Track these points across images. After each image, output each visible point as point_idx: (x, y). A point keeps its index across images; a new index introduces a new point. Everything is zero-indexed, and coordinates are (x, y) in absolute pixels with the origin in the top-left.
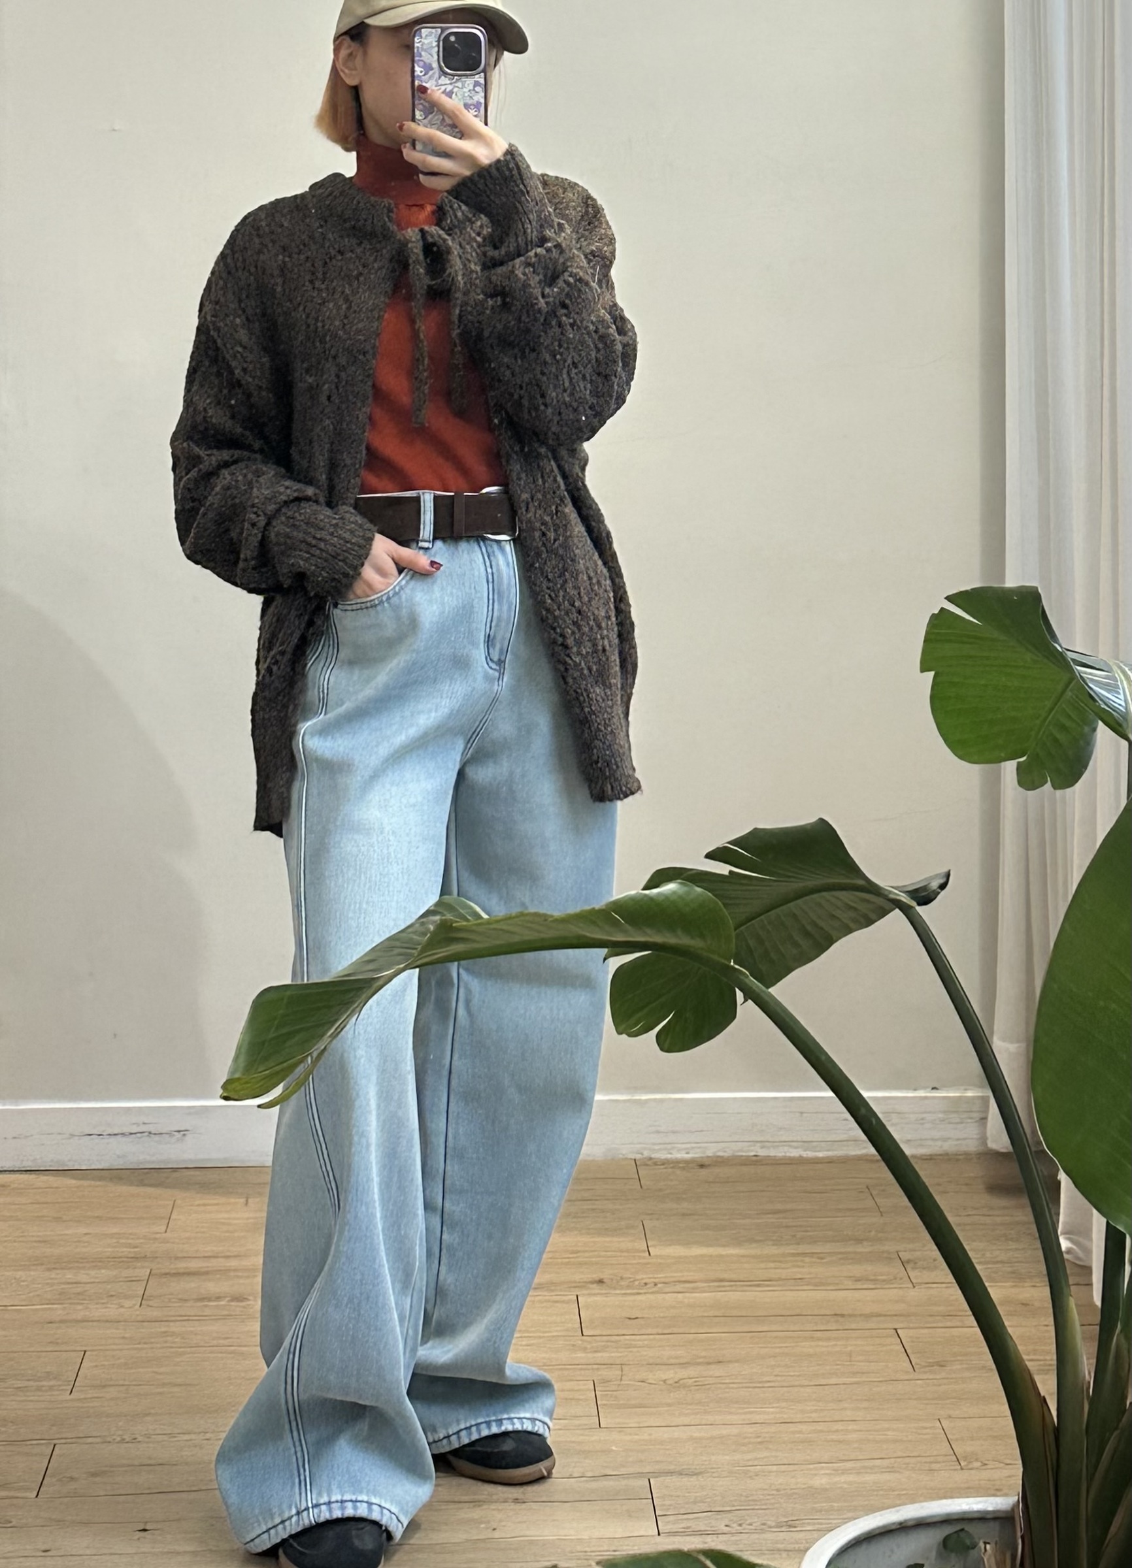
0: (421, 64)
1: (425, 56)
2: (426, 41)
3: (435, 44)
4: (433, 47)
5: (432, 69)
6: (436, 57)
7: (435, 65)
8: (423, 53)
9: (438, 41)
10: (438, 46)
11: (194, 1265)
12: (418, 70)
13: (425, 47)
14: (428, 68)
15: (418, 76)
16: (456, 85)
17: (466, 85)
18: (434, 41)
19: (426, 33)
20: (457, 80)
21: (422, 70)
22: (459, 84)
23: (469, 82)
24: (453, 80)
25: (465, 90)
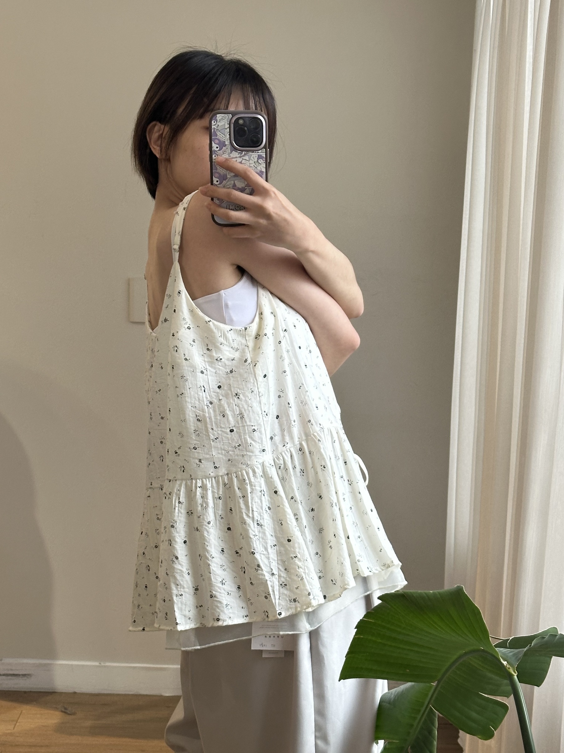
0: (217, 141)
1: (220, 136)
2: (220, 124)
3: (227, 126)
4: (226, 129)
5: (225, 145)
6: (228, 136)
7: (227, 143)
8: (218, 133)
9: (230, 124)
10: (230, 127)
12: (214, 146)
13: (219, 128)
14: (222, 145)
15: (215, 151)
16: (244, 158)
17: (252, 158)
18: (226, 123)
19: (219, 119)
20: (245, 154)
21: (218, 146)
22: (247, 158)
23: (254, 155)
24: (241, 154)
25: (251, 162)
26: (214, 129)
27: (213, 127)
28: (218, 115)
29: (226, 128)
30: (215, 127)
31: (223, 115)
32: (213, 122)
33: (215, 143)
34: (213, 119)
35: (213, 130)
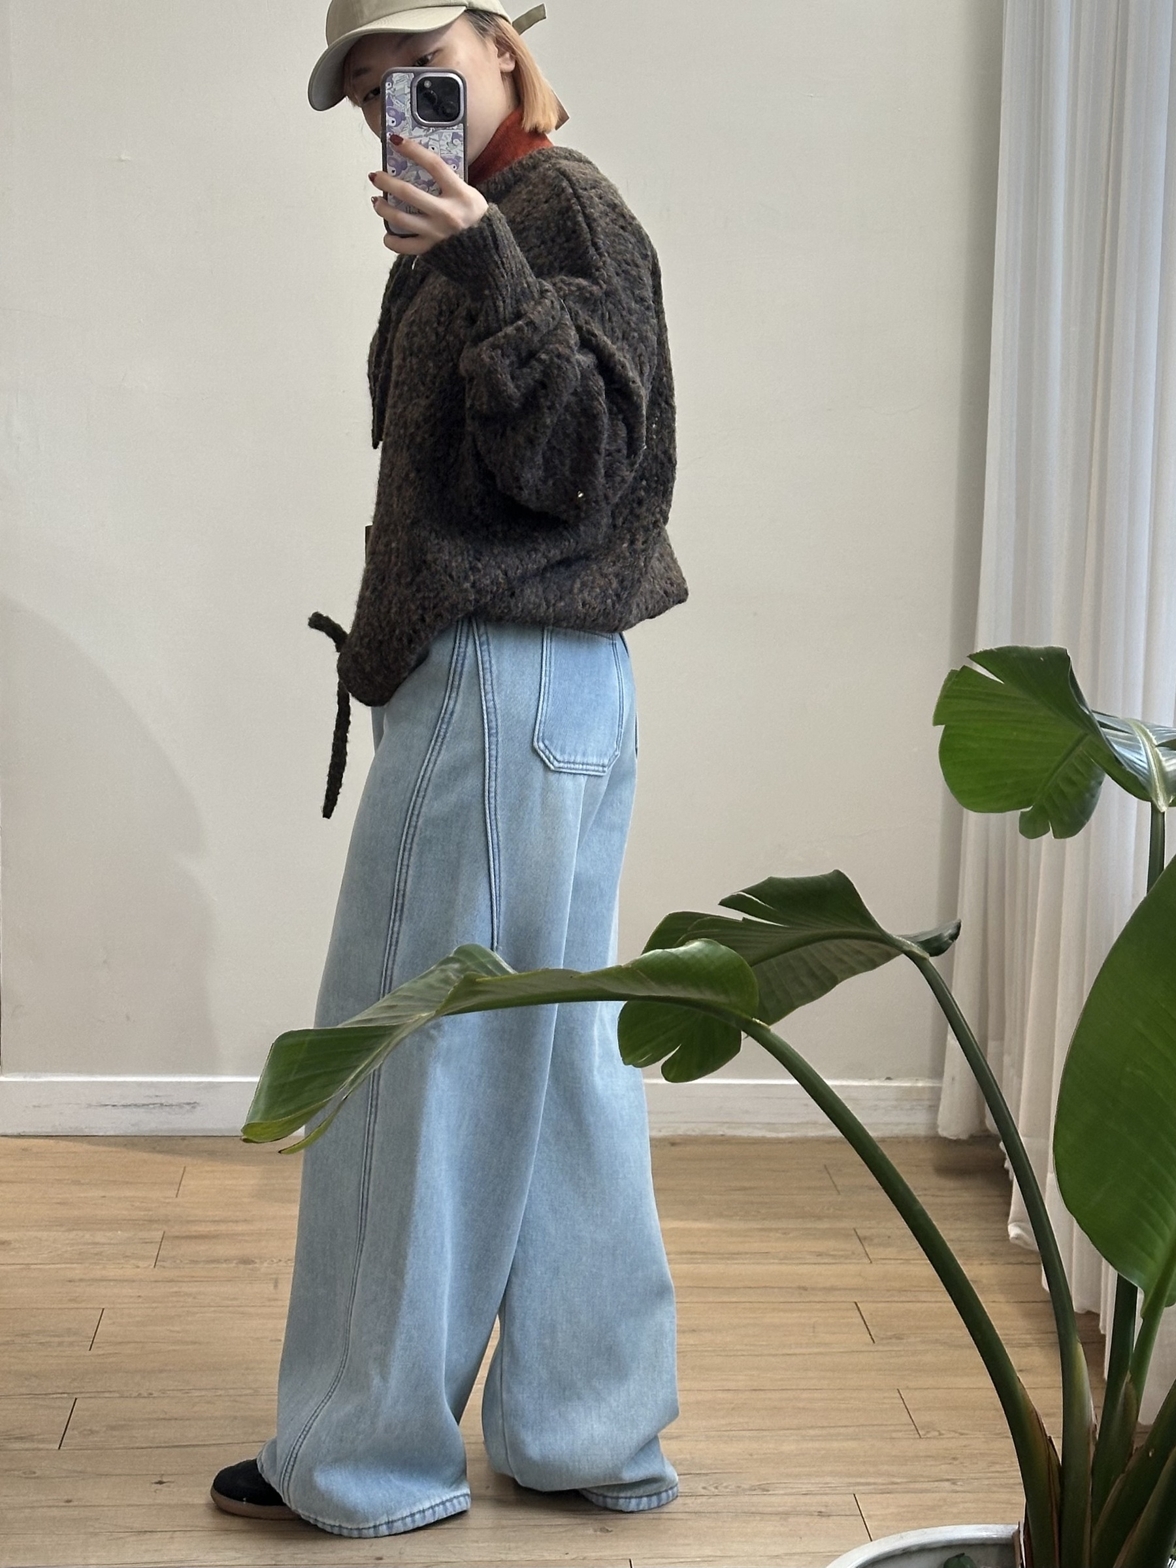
1: (397, 104)
2: (398, 87)
3: (407, 90)
4: (406, 94)
5: (405, 119)
6: (409, 107)
7: (408, 116)
8: (395, 101)
9: (411, 87)
10: (411, 93)
11: (205, 1229)
13: (397, 94)
14: (400, 117)
16: (431, 138)
17: (444, 136)
18: (406, 87)
19: (398, 78)
20: (434, 131)
22: (435, 137)
23: (449, 133)
24: (430, 130)
26: (389, 94)
28: (394, 75)
29: (406, 92)
30: (390, 91)
31: (403, 74)
32: (387, 84)
34: (388, 78)
35: (387, 97)
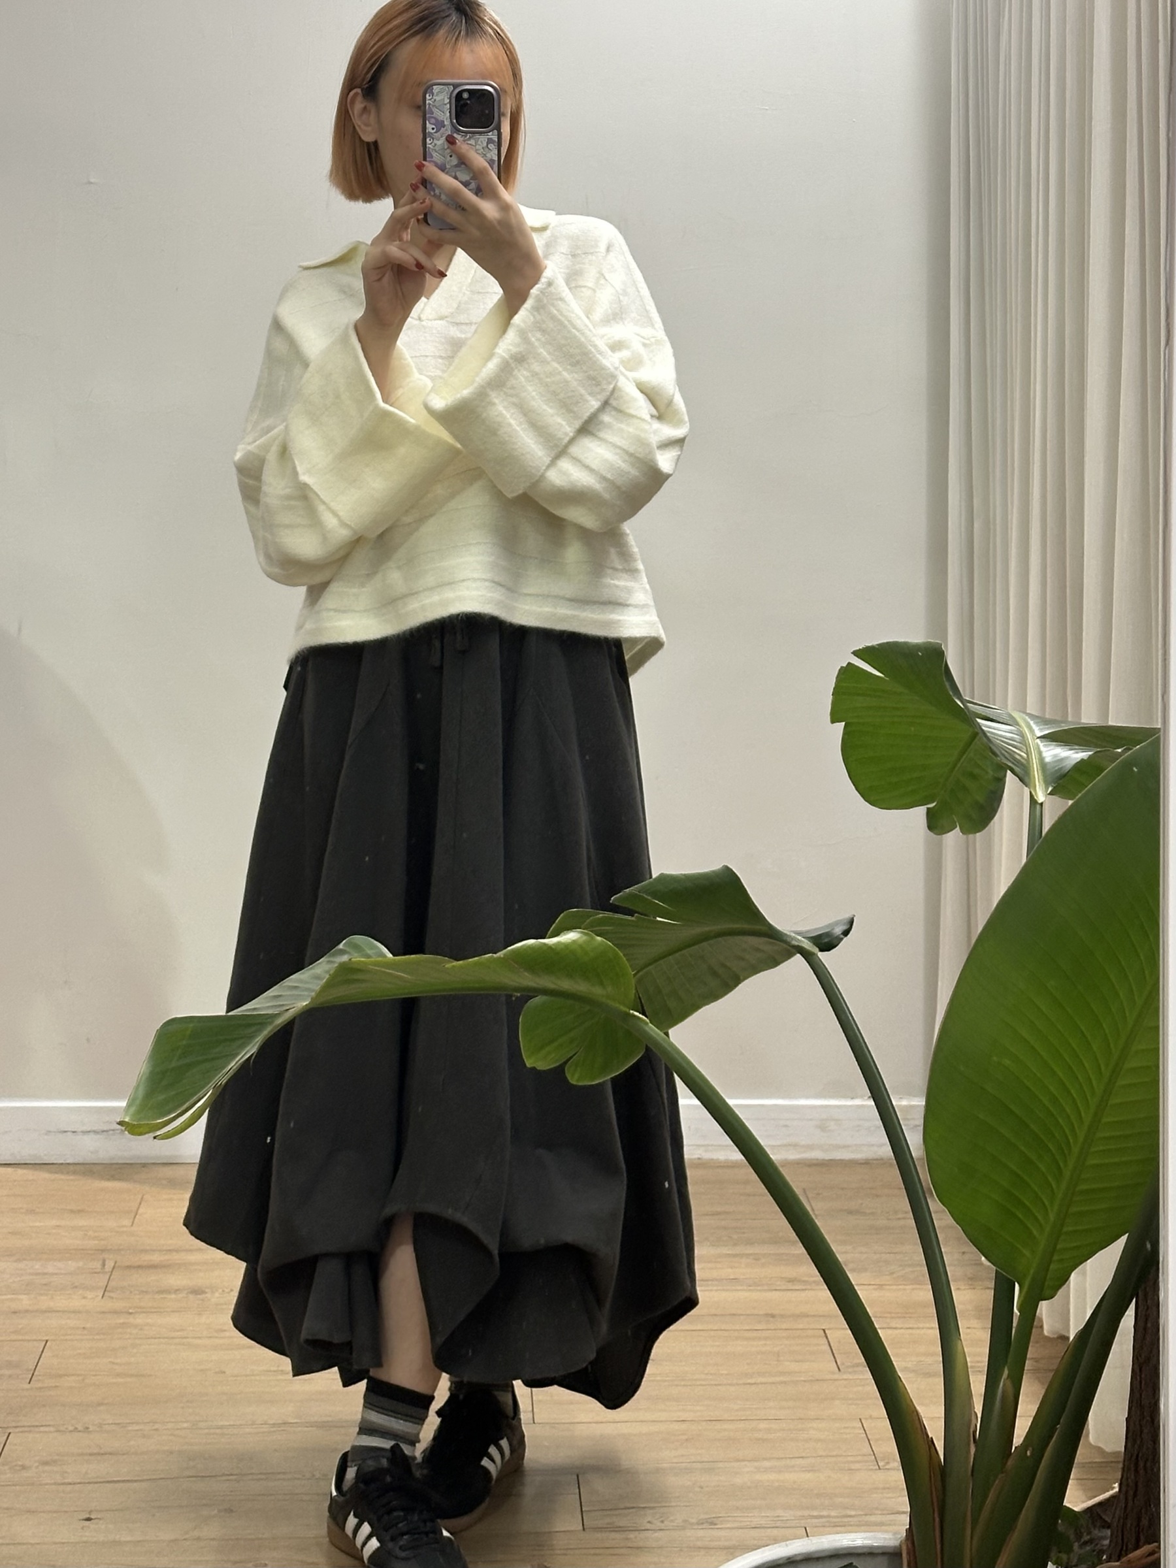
0: (433, 121)
1: (437, 114)
2: (438, 98)
11: (156, 1258)
13: (436, 104)
16: (469, 142)
17: (479, 143)
18: (446, 99)
19: (437, 91)
20: (470, 138)
21: (434, 126)
22: (472, 142)
23: (483, 139)
24: (466, 136)
25: (477, 147)
27: (427, 102)
29: (446, 102)
33: (430, 123)
